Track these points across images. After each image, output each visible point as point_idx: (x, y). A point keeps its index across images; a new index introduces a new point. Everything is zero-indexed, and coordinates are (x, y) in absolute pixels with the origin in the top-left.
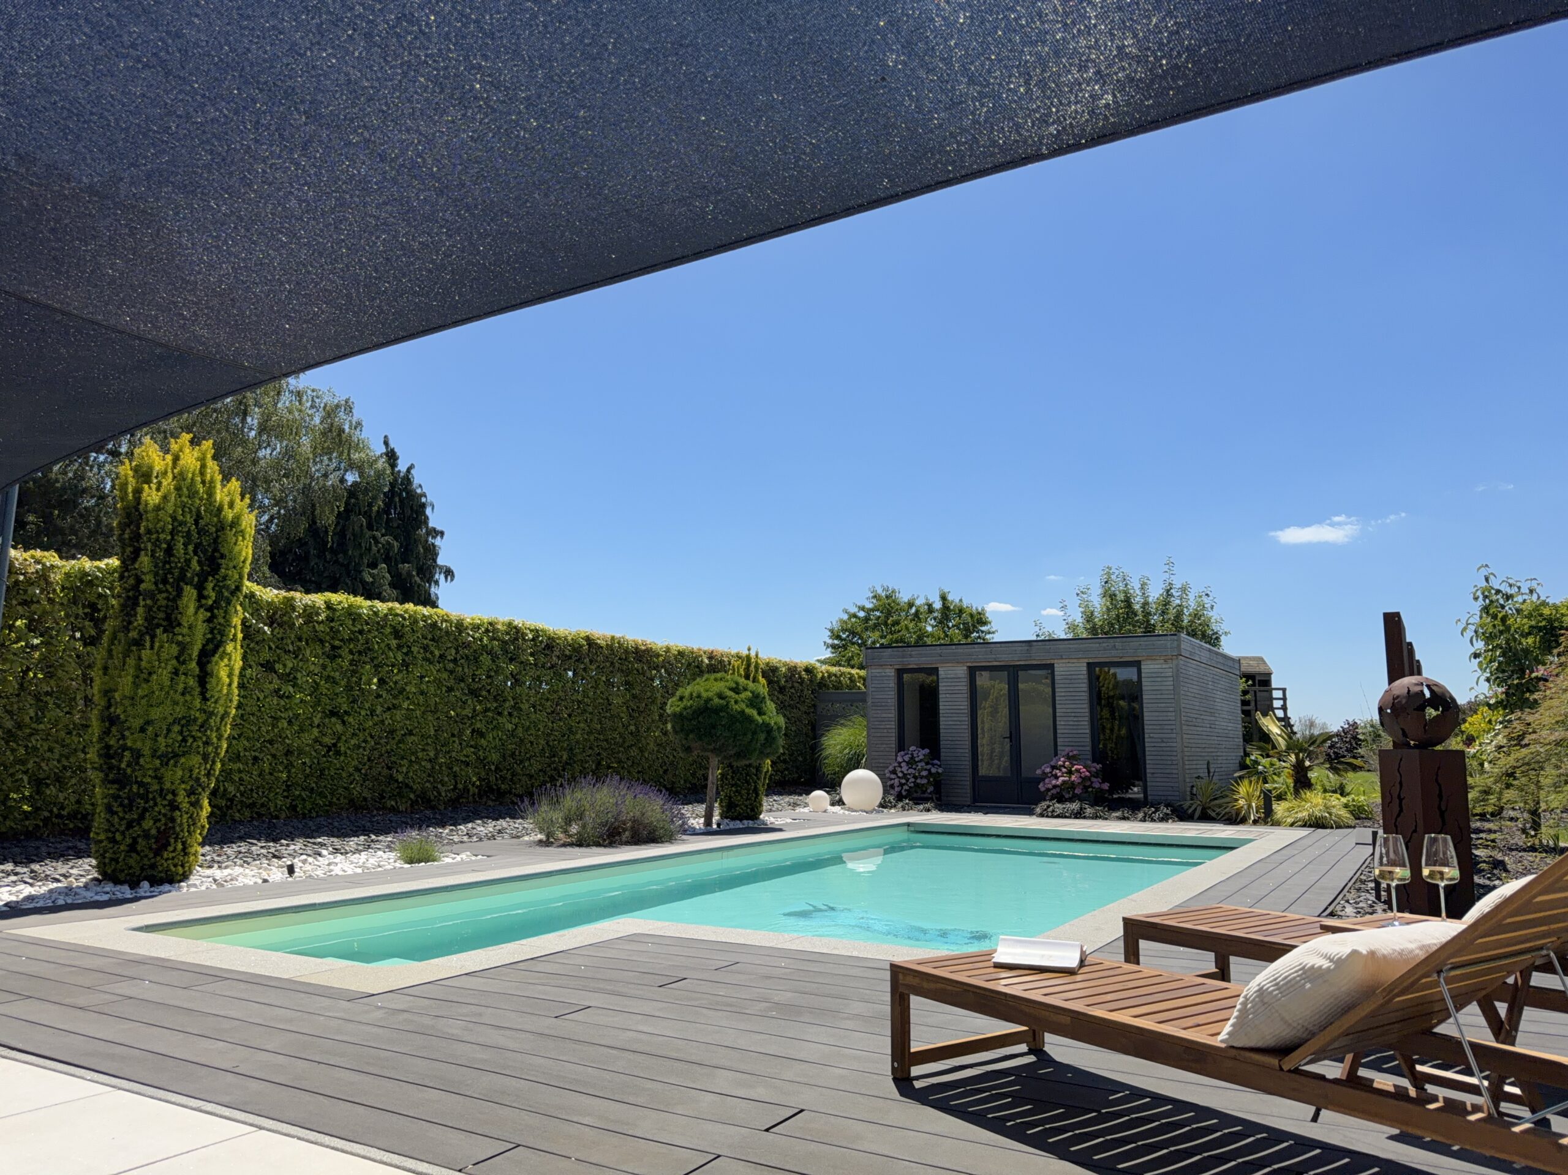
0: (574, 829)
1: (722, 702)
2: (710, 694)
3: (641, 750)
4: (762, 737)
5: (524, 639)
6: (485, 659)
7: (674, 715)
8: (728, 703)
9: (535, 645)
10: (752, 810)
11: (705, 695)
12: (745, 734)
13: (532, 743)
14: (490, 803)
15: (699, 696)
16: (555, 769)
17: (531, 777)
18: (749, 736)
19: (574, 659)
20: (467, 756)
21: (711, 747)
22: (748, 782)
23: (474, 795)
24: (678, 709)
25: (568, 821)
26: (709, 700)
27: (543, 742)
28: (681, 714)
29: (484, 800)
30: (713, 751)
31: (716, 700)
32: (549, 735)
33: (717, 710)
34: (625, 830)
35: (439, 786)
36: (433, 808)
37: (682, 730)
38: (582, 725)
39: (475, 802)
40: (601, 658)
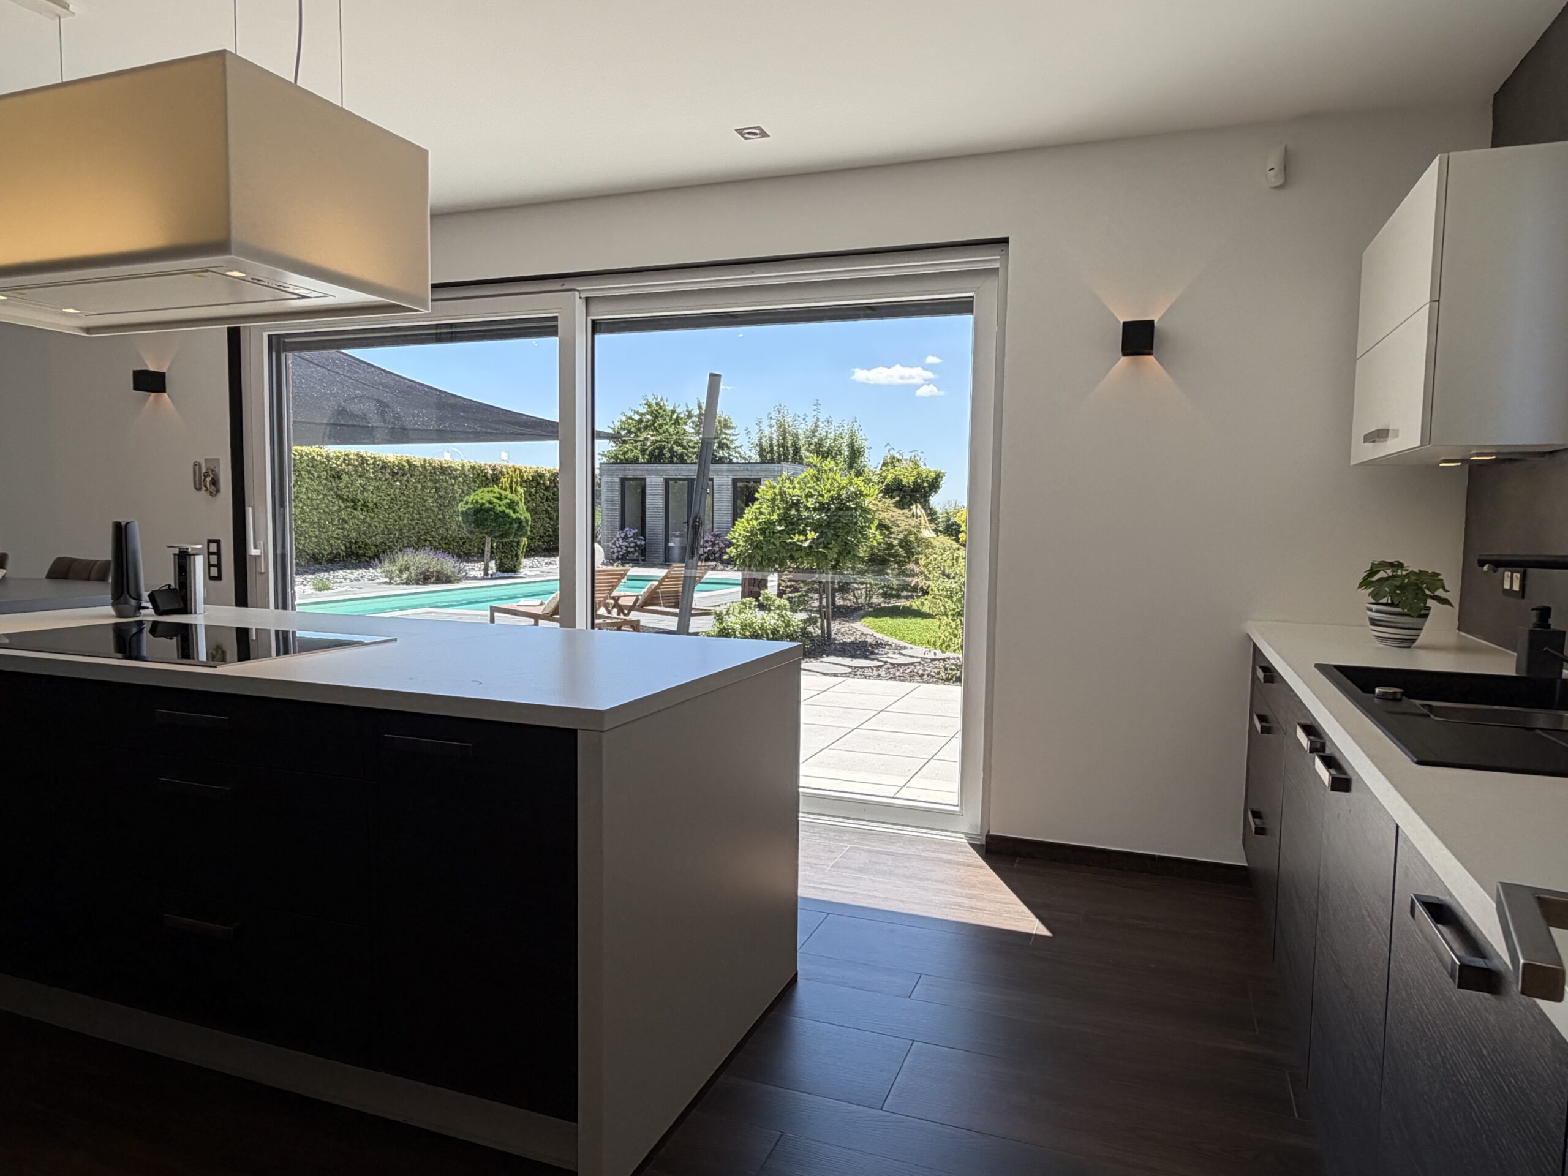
0: (405, 576)
1: (490, 506)
2: (484, 501)
3: (447, 530)
4: (516, 526)
5: (367, 464)
6: (344, 476)
7: (463, 513)
8: (495, 506)
9: (375, 467)
10: (515, 567)
11: (480, 501)
12: (505, 525)
13: (376, 526)
14: (354, 562)
15: (477, 502)
16: (392, 542)
17: (376, 546)
18: (508, 525)
19: (400, 474)
20: (338, 535)
21: (485, 531)
22: (512, 551)
23: (343, 556)
24: (464, 509)
25: (401, 571)
26: (483, 504)
27: (383, 526)
28: (466, 512)
29: (349, 559)
30: (486, 533)
31: (487, 505)
32: (387, 522)
33: (488, 510)
34: (433, 576)
35: (323, 552)
36: (320, 563)
37: (467, 522)
38: (407, 515)
39: (344, 560)
40: (417, 473)
